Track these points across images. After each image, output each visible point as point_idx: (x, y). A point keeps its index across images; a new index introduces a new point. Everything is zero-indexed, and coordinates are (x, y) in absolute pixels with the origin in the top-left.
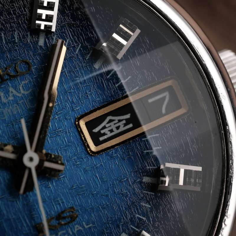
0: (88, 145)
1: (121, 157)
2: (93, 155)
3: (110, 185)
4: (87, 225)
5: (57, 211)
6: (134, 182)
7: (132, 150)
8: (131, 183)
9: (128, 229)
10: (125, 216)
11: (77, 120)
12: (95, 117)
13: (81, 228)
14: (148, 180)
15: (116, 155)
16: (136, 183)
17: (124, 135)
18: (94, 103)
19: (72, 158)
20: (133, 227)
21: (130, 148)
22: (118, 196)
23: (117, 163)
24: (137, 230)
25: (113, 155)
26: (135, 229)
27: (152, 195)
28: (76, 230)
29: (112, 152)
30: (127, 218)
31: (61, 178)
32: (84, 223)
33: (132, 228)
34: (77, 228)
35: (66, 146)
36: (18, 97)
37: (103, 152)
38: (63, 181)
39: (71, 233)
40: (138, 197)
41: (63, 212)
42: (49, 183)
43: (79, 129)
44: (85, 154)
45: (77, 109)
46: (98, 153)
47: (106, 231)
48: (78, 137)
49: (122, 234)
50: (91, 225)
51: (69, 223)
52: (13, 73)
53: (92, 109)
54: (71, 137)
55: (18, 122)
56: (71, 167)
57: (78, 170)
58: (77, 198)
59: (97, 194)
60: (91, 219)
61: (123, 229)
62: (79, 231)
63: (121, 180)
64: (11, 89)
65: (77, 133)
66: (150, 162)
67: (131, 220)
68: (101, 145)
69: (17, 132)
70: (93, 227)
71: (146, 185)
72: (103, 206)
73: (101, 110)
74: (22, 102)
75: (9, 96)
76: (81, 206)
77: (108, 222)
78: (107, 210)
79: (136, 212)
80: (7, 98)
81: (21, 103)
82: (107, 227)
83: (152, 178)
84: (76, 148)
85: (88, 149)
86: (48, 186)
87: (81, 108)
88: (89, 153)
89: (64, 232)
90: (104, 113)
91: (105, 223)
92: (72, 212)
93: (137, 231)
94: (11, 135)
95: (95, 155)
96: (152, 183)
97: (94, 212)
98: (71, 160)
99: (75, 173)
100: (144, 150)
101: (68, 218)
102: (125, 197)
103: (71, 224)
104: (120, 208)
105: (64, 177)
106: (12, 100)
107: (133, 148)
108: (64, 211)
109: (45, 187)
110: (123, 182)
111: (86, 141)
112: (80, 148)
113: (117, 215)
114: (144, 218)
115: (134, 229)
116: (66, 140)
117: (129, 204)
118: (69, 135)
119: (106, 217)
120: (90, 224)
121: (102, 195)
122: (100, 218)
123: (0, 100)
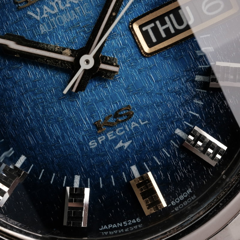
0: (141, 47)
1: (174, 58)
2: (146, 56)
3: (164, 84)
4: (143, 122)
5: (115, 110)
6: (187, 80)
7: (184, 50)
8: (184, 82)
9: (182, 125)
10: (179, 113)
11: (130, 24)
12: (148, 20)
13: (137, 125)
14: (200, 78)
15: (168, 56)
16: (189, 81)
17: (176, 36)
18: (147, 7)
19: (127, 60)
20: (187, 123)
21: (182, 48)
22: (171, 94)
23: (170, 63)
24: (191, 125)
25: (166, 56)
26: (189, 124)
27: (205, 92)
28: (132, 126)
29: (165, 53)
30: (180, 115)
31: (117, 79)
32: (140, 120)
33: (185, 124)
34: (134, 125)
35: (121, 49)
36: (75, 4)
37: (156, 53)
38: (119, 81)
39: (128, 130)
40: (191, 95)
41: (119, 110)
42: (106, 84)
43: (133, 32)
44: (139, 55)
45: (131, 13)
46: (152, 54)
47: (161, 127)
48: (132, 39)
49: (176, 129)
50: (147, 122)
51: (125, 120)
53: (144, 13)
54: (125, 40)
55: (75, 28)
56: (126, 68)
57: (133, 71)
58: (133, 97)
59: (151, 93)
60: (146, 116)
61: (177, 125)
62: (135, 128)
63: (174, 79)
65: (131, 36)
66: (201, 61)
67: (185, 116)
68: (155, 46)
69: (75, 37)
70: (149, 123)
71: (198, 83)
72: (158, 104)
73: (153, 13)
74: (79, 9)
75: (66, 3)
76: (136, 104)
77: (163, 119)
78: (161, 108)
79: (189, 109)
80: (64, 5)
81: (77, 9)
82: (162, 123)
83: (204, 77)
84: (131, 50)
85: (142, 51)
86: (105, 86)
87: (134, 12)
88: (142, 55)
89: (122, 128)
90: (157, 16)
91: (160, 120)
92: (128, 110)
93: (191, 127)
94: (70, 40)
95: (148, 56)
96: (204, 81)
97: (149, 110)
98: (126, 62)
99: (131, 74)
100: (196, 50)
101: (125, 116)
102: (178, 95)
103: (127, 122)
104: (174, 106)
105: (119, 78)
106: (69, 7)
107: (185, 48)
108: (121, 109)
109: (103, 88)
110: (176, 81)
111: (140, 43)
112: (134, 50)
113: (171, 112)
114: (197, 115)
115: (187, 125)
116: (121, 43)
117: (182, 102)
118: (124, 38)
119: (160, 114)
120: (145, 121)
121: (156, 94)
122: (155, 115)
123: (58, 7)
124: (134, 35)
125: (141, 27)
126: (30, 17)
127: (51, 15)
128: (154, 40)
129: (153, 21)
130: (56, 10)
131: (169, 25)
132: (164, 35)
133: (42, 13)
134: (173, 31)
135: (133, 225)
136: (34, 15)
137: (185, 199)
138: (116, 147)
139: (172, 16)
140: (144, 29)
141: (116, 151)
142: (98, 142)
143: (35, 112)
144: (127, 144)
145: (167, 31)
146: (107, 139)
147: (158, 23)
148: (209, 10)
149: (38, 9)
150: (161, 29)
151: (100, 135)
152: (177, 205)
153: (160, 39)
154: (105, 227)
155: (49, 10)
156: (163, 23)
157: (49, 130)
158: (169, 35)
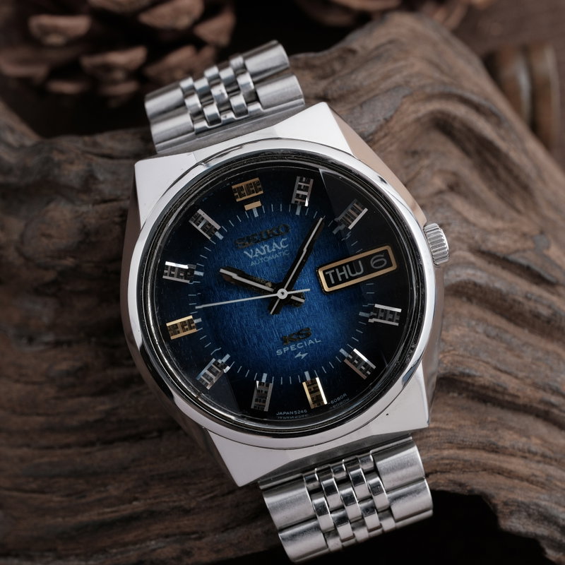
0: (323, 286)
2: (326, 293)
5: (298, 329)
8: (350, 316)
9: (345, 347)
10: (344, 337)
11: (317, 269)
12: (330, 268)
13: (312, 342)
14: (363, 314)
21: (352, 291)
22: (340, 323)
24: (351, 348)
27: (365, 325)
30: (345, 339)
31: (302, 308)
33: (347, 346)
36: (279, 249)
37: (333, 292)
38: (304, 309)
41: (302, 330)
42: (294, 310)
44: (320, 292)
45: (318, 261)
46: (330, 292)
47: (330, 346)
48: (317, 281)
49: (341, 349)
52: (276, 233)
54: (312, 280)
56: (310, 300)
57: (315, 303)
58: (312, 322)
60: (320, 337)
61: (342, 346)
62: (311, 344)
64: (274, 244)
65: (316, 278)
67: (348, 340)
68: (333, 287)
71: (361, 318)
75: (272, 248)
76: (314, 327)
77: (332, 340)
78: (332, 332)
79: (351, 335)
80: (271, 250)
81: (280, 254)
83: (366, 313)
85: (323, 289)
86: (293, 312)
88: (323, 292)
90: (337, 266)
91: (330, 341)
94: (272, 276)
96: (365, 316)
97: (322, 332)
99: (313, 305)
102: (345, 324)
104: (341, 332)
105: (304, 307)
106: (274, 251)
109: (291, 313)
110: (345, 314)
112: (317, 288)
113: (339, 336)
114: (357, 340)
115: (349, 347)
119: (331, 336)
122: (327, 337)
123: (266, 251)
124: (318, 277)
125: (324, 272)
126: (245, 255)
127: (260, 256)
128: (333, 282)
129: (334, 268)
130: (265, 253)
131: (345, 272)
132: (340, 280)
133: (254, 254)
134: (347, 277)
135: (302, 414)
136: (248, 254)
137: (342, 400)
138: (296, 357)
139: (348, 266)
140: (327, 273)
141: (295, 359)
142: (283, 351)
143: (241, 324)
144: (304, 356)
145: (343, 276)
146: (290, 349)
147: (337, 270)
148: (375, 265)
149: (252, 250)
150: (339, 275)
151: (285, 346)
152: (335, 404)
153: (337, 283)
154: (281, 413)
155: (259, 252)
156: (341, 271)
157: (249, 339)
158: (344, 280)
